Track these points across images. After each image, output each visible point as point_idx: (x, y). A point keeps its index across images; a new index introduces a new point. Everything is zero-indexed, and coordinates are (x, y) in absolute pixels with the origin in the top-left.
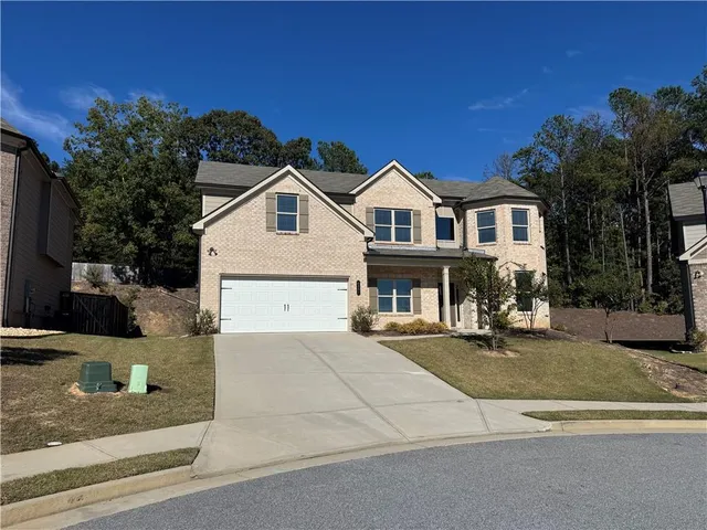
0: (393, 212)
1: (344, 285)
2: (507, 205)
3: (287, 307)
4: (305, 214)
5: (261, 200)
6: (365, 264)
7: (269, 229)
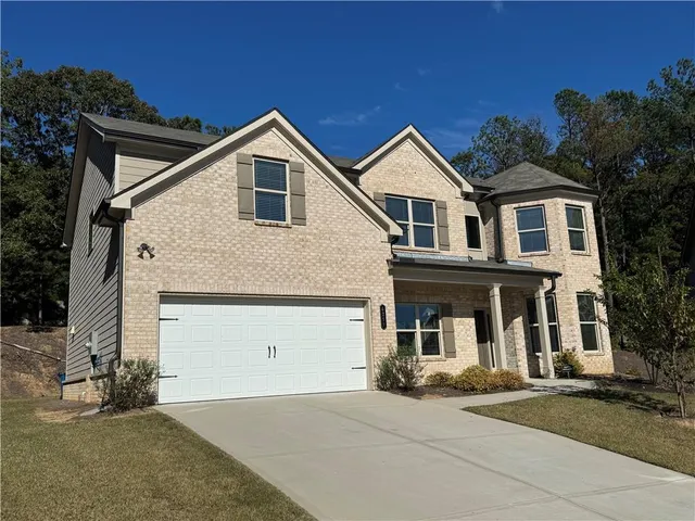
0: (409, 201)
1: (359, 312)
2: (559, 200)
3: (272, 351)
4: (299, 195)
5: (228, 165)
6: (391, 278)
7: (243, 214)
